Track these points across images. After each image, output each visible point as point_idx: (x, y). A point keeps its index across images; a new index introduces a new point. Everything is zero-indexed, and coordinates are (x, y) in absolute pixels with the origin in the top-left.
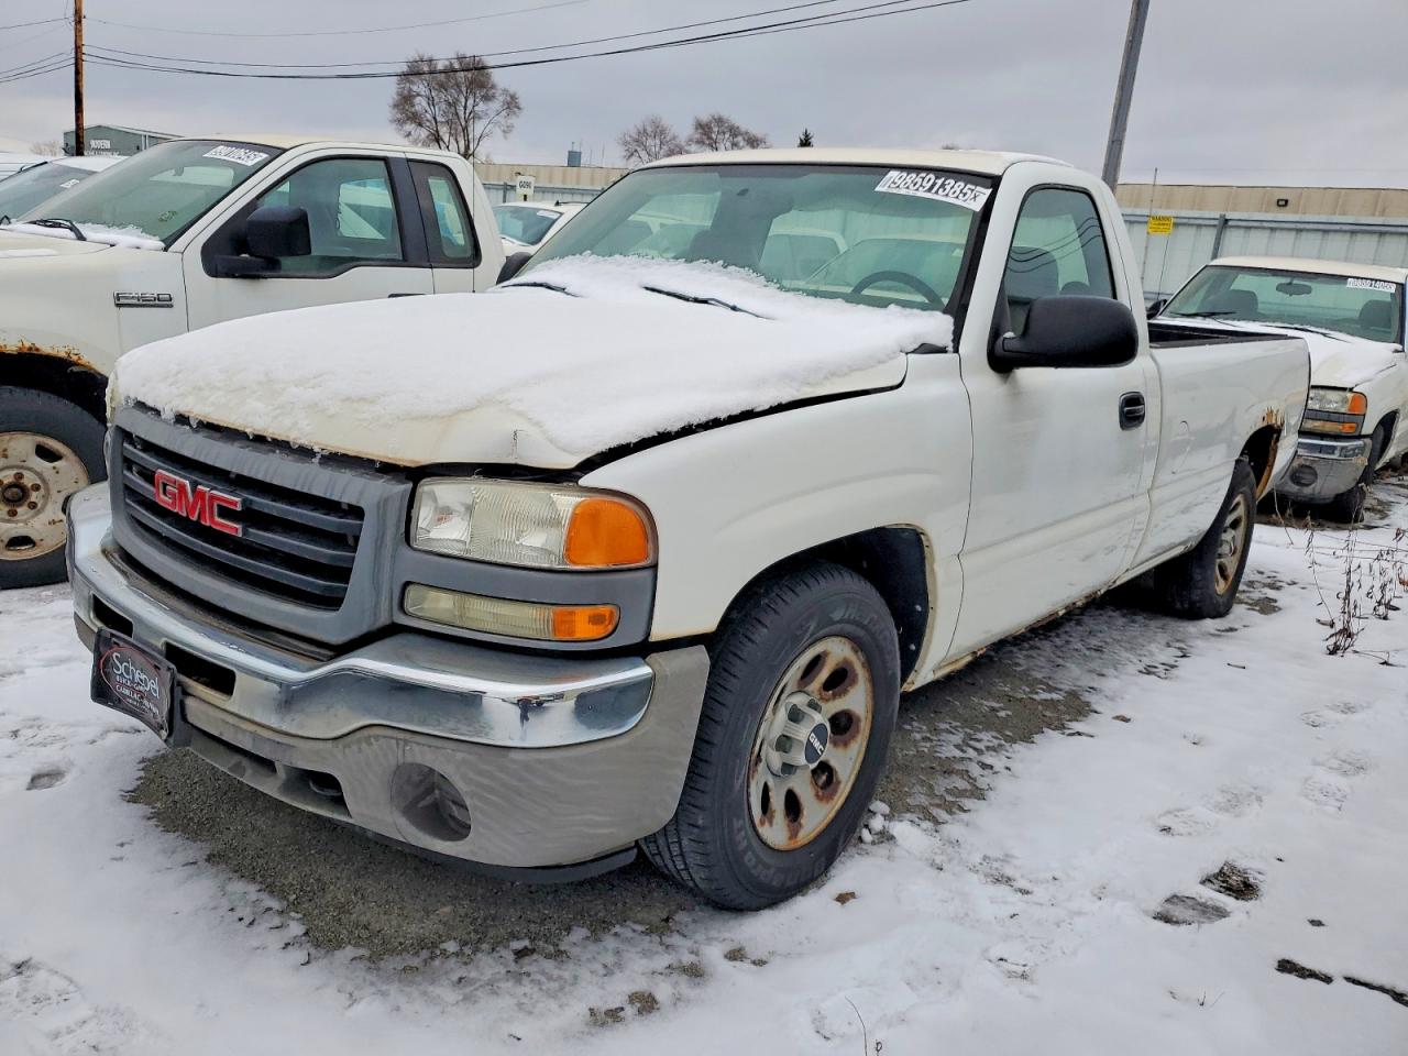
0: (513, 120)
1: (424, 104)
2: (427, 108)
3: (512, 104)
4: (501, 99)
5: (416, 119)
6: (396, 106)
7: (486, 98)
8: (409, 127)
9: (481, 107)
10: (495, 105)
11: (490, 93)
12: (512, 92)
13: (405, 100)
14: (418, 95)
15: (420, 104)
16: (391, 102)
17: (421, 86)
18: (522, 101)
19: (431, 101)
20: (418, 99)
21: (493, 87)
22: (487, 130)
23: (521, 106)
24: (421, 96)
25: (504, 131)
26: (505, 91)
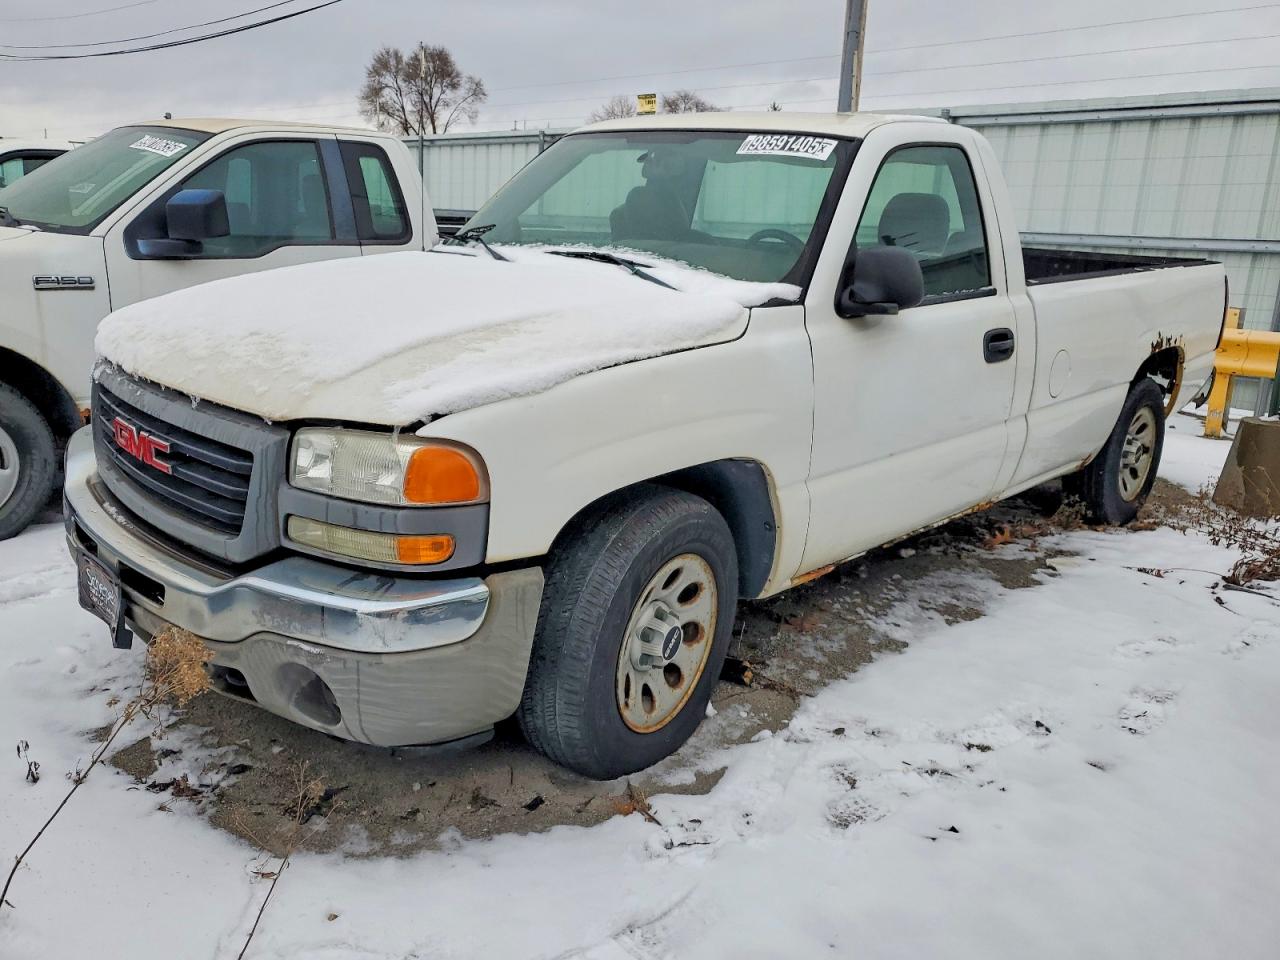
0: (478, 106)
1: (393, 94)
2: (396, 99)
3: (477, 91)
4: (467, 86)
5: (385, 109)
6: (366, 97)
7: (454, 86)
9: (447, 95)
10: (462, 92)
11: (455, 81)
12: (476, 79)
13: (374, 92)
14: (387, 86)
15: (389, 95)
16: (360, 94)
17: (389, 78)
18: (487, 88)
19: (399, 92)
20: (386, 91)
21: (458, 76)
22: (453, 117)
23: (486, 93)
24: (390, 87)
25: (470, 117)
26: (471, 79)
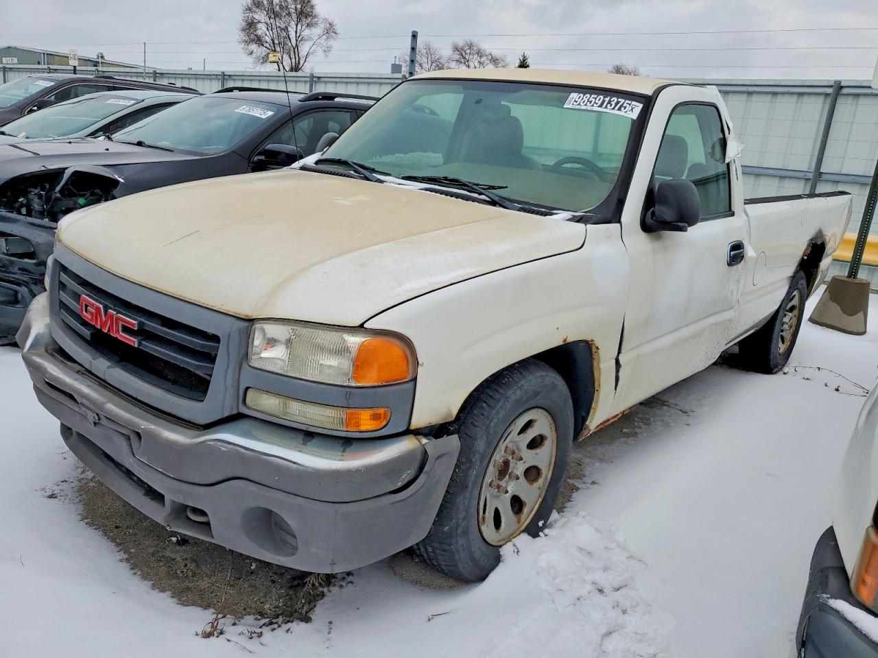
0: (331, 42)
1: (265, 29)
2: (267, 32)
3: (330, 30)
4: (322, 26)
5: (259, 41)
6: (243, 30)
7: (311, 25)
8: (253, 47)
9: (306, 32)
10: (317, 31)
11: (314, 21)
12: (330, 21)
13: (251, 25)
14: (260, 22)
15: (262, 29)
16: (239, 27)
17: (262, 15)
18: (338, 28)
19: (269, 27)
20: (260, 25)
21: (315, 16)
22: (313, 49)
23: (337, 32)
24: (262, 22)
25: (325, 51)
26: (325, 20)
